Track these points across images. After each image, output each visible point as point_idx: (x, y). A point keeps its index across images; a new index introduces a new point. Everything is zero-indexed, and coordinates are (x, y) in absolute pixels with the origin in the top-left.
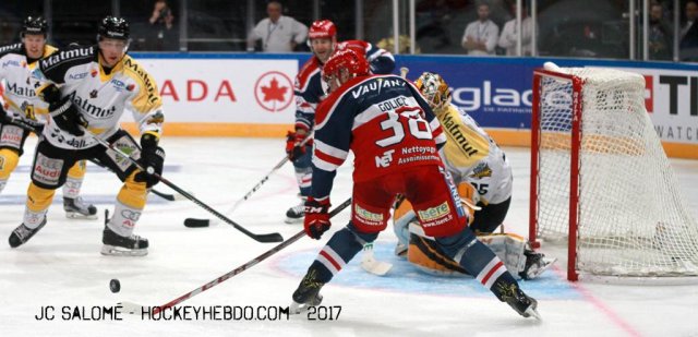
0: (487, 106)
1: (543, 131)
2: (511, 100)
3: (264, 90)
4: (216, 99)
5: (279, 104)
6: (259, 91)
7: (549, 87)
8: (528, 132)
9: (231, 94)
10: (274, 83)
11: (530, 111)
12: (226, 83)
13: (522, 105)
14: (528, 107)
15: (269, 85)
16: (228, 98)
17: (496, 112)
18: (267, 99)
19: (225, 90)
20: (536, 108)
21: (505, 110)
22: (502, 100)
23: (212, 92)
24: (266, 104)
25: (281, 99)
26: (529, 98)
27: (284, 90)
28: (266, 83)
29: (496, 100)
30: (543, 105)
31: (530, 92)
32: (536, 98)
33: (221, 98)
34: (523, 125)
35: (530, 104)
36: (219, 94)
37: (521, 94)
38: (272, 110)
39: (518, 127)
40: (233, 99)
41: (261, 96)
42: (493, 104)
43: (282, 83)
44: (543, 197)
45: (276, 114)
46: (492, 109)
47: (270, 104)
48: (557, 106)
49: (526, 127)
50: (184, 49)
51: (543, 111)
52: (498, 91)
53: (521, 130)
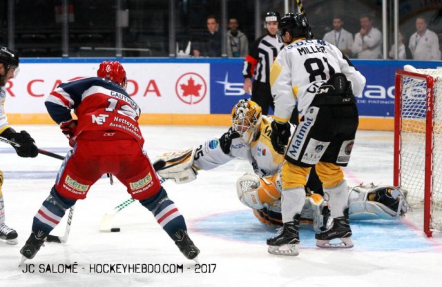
0: (360, 99)
1: (403, 118)
2: (379, 94)
3: (183, 87)
4: (145, 95)
5: (195, 99)
6: (179, 88)
7: (408, 85)
8: (392, 118)
9: (157, 91)
10: (191, 81)
11: (393, 102)
12: (152, 82)
13: (388, 98)
14: (392, 99)
15: (187, 84)
16: (154, 94)
17: (367, 103)
18: (185, 94)
19: (152, 88)
20: (398, 100)
21: (374, 102)
22: (371, 94)
23: (142, 89)
24: (184, 98)
25: (197, 94)
26: (393, 92)
27: (199, 87)
28: (185, 81)
29: (367, 94)
30: (404, 98)
31: (393, 88)
32: (397, 92)
33: (149, 93)
34: (388, 114)
35: (393, 97)
36: (147, 90)
37: (387, 89)
38: (190, 103)
39: (385, 115)
40: (158, 94)
41: (181, 92)
42: (364, 97)
43: (197, 81)
44: (404, 171)
45: (192, 105)
46: (364, 101)
47: (187, 98)
48: (415, 98)
49: (390, 115)
50: (119, 55)
51: (403, 103)
52: (369, 87)
53: (387, 118)
